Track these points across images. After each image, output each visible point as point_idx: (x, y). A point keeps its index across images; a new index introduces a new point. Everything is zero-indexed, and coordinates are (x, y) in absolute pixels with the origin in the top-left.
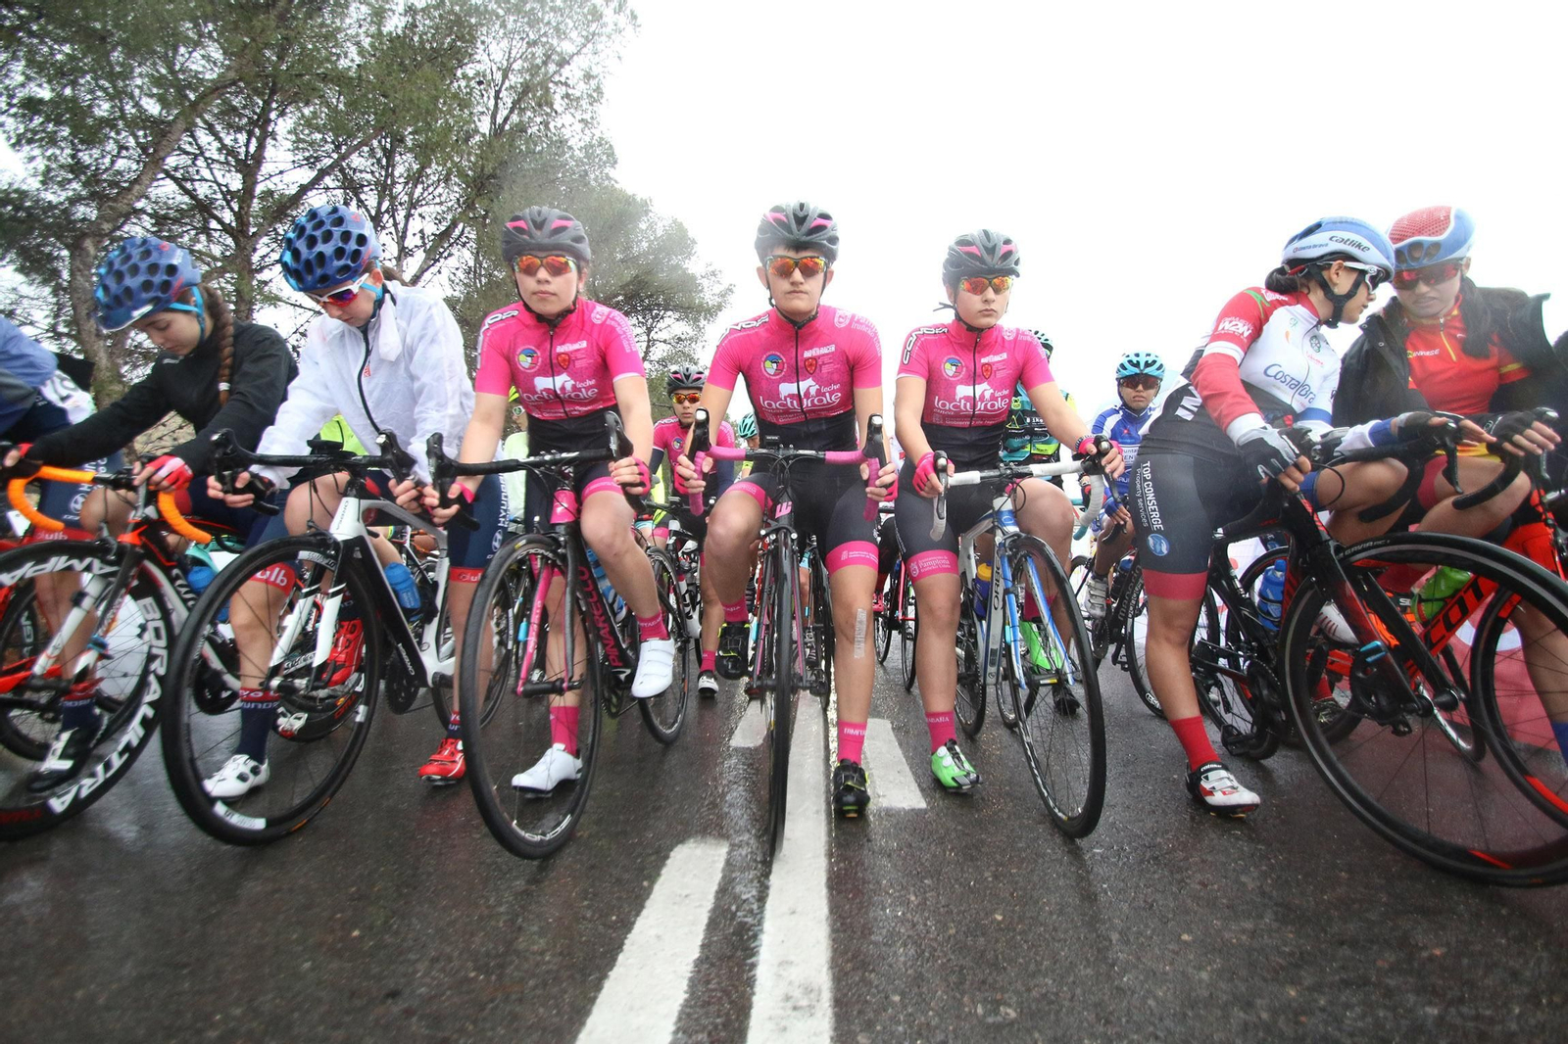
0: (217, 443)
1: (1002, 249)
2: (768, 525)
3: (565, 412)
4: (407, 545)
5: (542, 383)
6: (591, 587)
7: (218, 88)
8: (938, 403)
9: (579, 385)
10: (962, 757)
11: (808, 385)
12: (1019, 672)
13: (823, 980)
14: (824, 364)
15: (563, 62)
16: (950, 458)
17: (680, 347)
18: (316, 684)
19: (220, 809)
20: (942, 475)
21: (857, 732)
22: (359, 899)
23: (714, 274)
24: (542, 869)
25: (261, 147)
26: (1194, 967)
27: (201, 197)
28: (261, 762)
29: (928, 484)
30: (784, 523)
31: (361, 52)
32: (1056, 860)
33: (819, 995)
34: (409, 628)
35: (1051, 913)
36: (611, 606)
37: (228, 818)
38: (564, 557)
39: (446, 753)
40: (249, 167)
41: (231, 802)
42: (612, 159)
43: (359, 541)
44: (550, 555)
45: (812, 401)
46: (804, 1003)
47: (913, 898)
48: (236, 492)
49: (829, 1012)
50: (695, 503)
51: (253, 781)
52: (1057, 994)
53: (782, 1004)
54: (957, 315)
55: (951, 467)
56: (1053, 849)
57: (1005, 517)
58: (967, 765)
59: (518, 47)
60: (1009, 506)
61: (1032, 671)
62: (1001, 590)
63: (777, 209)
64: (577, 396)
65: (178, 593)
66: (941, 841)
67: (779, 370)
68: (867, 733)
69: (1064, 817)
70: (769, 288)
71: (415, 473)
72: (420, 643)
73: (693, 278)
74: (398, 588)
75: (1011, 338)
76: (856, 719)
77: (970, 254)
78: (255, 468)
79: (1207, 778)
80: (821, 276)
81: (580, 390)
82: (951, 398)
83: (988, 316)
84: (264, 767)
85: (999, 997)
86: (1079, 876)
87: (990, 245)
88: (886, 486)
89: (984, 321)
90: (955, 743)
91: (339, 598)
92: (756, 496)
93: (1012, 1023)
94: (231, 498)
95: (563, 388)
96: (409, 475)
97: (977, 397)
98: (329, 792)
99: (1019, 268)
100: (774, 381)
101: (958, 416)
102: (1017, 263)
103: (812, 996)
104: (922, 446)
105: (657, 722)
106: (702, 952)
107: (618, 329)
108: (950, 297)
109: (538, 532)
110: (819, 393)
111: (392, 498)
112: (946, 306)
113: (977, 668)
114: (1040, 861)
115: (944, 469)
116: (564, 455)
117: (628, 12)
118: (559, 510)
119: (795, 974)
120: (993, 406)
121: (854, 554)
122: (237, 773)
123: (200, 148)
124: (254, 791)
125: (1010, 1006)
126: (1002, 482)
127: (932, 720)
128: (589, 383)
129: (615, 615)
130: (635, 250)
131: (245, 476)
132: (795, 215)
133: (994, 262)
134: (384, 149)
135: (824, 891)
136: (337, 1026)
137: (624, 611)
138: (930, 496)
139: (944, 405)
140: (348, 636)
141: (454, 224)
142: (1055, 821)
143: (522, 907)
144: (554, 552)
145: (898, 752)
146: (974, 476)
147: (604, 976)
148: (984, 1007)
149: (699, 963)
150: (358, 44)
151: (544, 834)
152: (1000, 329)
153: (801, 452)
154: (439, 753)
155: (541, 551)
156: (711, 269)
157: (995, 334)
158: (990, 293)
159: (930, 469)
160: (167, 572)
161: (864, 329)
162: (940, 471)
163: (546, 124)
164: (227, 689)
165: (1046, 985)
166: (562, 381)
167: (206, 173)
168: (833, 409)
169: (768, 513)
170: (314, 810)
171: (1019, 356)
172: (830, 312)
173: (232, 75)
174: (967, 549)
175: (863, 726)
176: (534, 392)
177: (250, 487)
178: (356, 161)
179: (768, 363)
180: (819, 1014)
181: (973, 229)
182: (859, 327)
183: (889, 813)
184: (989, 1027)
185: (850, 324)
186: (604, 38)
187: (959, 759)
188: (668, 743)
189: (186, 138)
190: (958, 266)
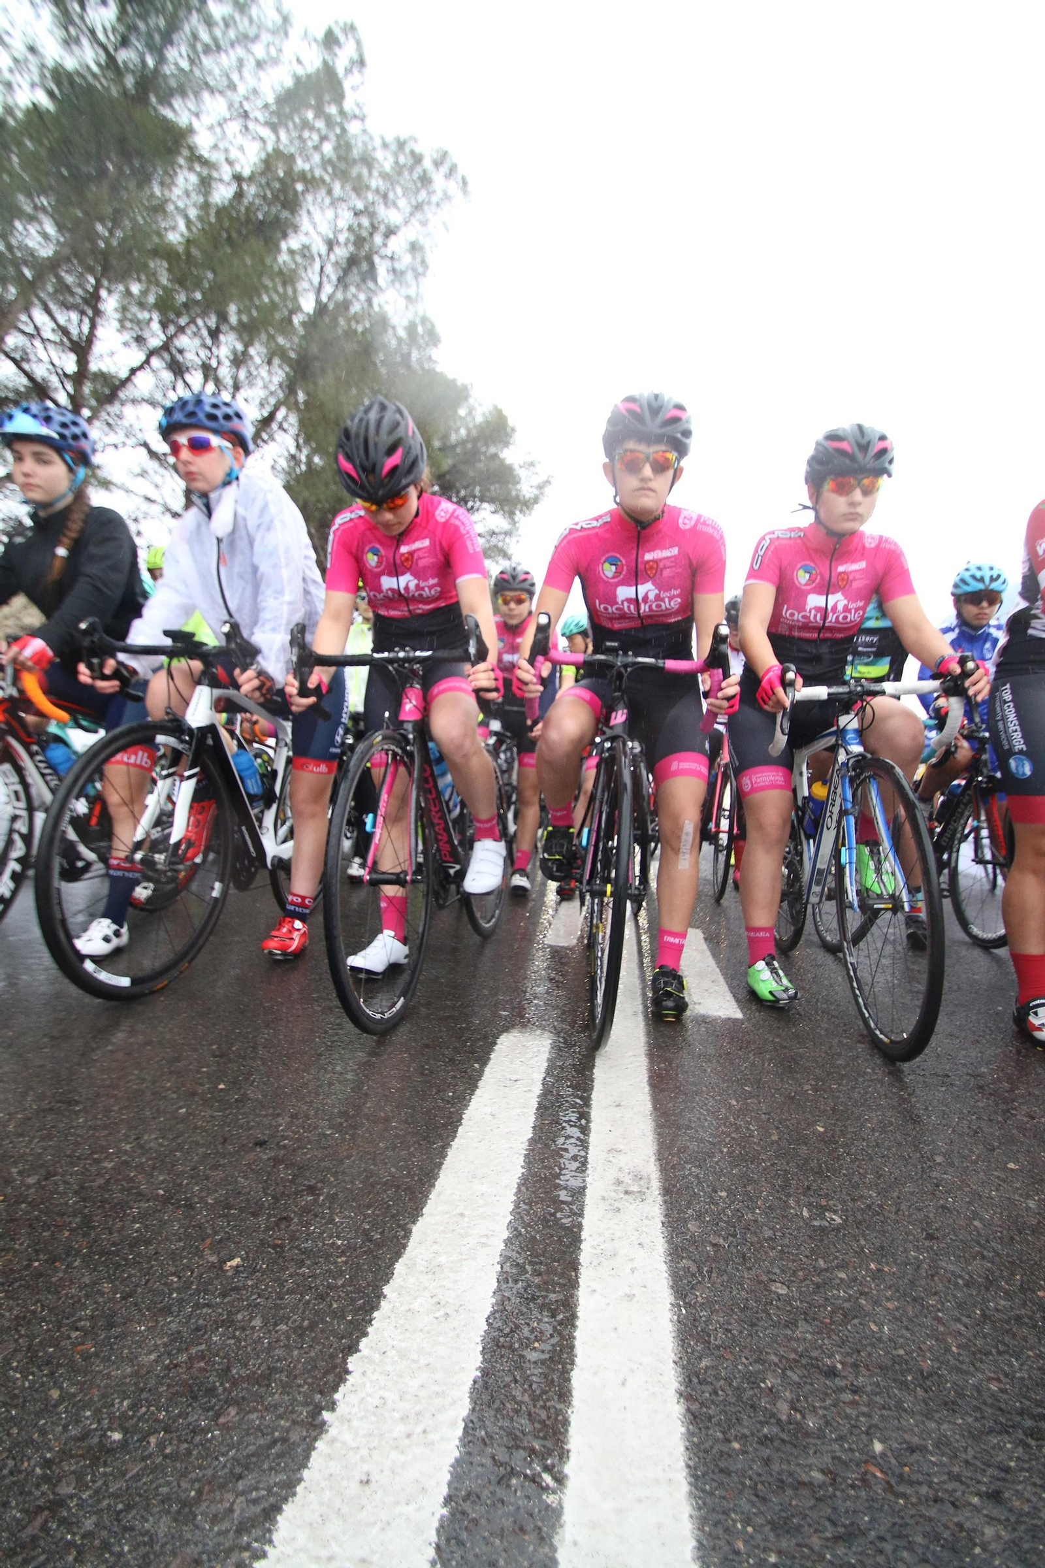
0: (85, 632)
1: (877, 446)
2: (604, 733)
3: (409, 611)
4: (238, 732)
5: (388, 583)
6: (431, 784)
7: (53, 265)
8: (786, 612)
9: (422, 584)
10: (781, 972)
11: (646, 589)
12: (852, 896)
13: (652, 1171)
14: (665, 567)
15: (390, 232)
16: (799, 672)
17: (494, 540)
18: (173, 859)
19: (89, 966)
20: (789, 690)
21: (677, 941)
22: (221, 1056)
23: (532, 464)
24: (380, 1043)
25: (93, 326)
26: (1021, 1195)
27: (39, 380)
28: (122, 927)
29: (773, 698)
30: (619, 731)
31: (189, 223)
32: (877, 1080)
33: (649, 1183)
34: (253, 813)
35: (873, 1130)
36: (447, 803)
37: (95, 975)
38: (410, 755)
39: (285, 930)
40: (82, 348)
41: (97, 960)
42: (433, 338)
43: (211, 729)
44: (399, 751)
45: (650, 607)
46: (635, 1188)
47: (734, 1102)
48: (105, 678)
49: (660, 1199)
50: (531, 708)
51: (115, 942)
52: (880, 1206)
53: (614, 1188)
54: (817, 517)
55: (800, 681)
56: (873, 1069)
57: (850, 736)
58: (785, 981)
59: (345, 218)
60: (855, 724)
61: (864, 893)
62: (836, 810)
63: (631, 399)
64: (421, 595)
65: (37, 767)
66: (760, 1052)
67: (618, 572)
68: (686, 942)
69: (886, 1040)
70: (615, 484)
71: (258, 663)
72: (260, 827)
73: (510, 469)
74: (243, 774)
75: (873, 545)
76: (676, 928)
77: (841, 452)
78: (122, 657)
79: (1036, 1013)
80: (671, 473)
81: (423, 589)
82: (801, 608)
83: (852, 520)
84: (124, 930)
85: (823, 1202)
86: (901, 1097)
87: (864, 442)
88: (729, 699)
89: (848, 526)
90: (773, 958)
91: (193, 781)
92: (591, 703)
93: (837, 1229)
94: (100, 684)
95: (407, 588)
96: (252, 664)
97: (829, 607)
98: (189, 958)
99: (894, 468)
100: (611, 584)
101: (806, 627)
102: (891, 462)
103: (642, 1183)
104: (767, 658)
105: (478, 915)
106: (535, 1134)
107: (462, 528)
108: (811, 498)
109: (388, 728)
110: (658, 597)
111: (237, 687)
112: (805, 507)
113: (801, 886)
114: (861, 1080)
115: (792, 684)
116: (418, 653)
117: (459, 177)
118: (408, 707)
119: (623, 1161)
120: (845, 618)
121: (685, 765)
122: (102, 935)
123: (36, 328)
124: (118, 951)
125: (835, 1212)
126: (850, 699)
127: (752, 934)
128: (432, 581)
129: (450, 812)
130: (454, 438)
131: (111, 663)
132: (650, 406)
133: (867, 460)
134: (209, 329)
135: (647, 1089)
136: (215, 1167)
137: (458, 810)
138: (774, 710)
139: (792, 615)
140: (199, 817)
141: (276, 408)
142: (875, 1043)
143: (367, 1076)
144: (404, 750)
145: (711, 962)
146: (820, 692)
147: (446, 1146)
148: (810, 1211)
149: (532, 1141)
150: (187, 217)
151: (383, 1013)
152: (862, 535)
153: (640, 659)
154: (279, 930)
155: (393, 747)
156: (529, 460)
157: (856, 540)
158: (857, 495)
159: (777, 682)
160: (27, 747)
161: (710, 531)
162: (786, 685)
163: (369, 301)
164: (81, 859)
165: (871, 1197)
166: (406, 581)
167: (42, 354)
168: (670, 615)
169: (601, 720)
170: (174, 973)
171: (880, 567)
172: (676, 512)
173: (67, 251)
174: (800, 767)
175: (683, 935)
176: (380, 590)
177: (116, 675)
178: (183, 341)
179: (607, 566)
180: (650, 1200)
181: (844, 423)
182: (705, 529)
183: (704, 1020)
184: (815, 1229)
185: (696, 524)
186: (433, 207)
187: (778, 975)
188: (485, 936)
189: (24, 318)
190: (821, 463)
